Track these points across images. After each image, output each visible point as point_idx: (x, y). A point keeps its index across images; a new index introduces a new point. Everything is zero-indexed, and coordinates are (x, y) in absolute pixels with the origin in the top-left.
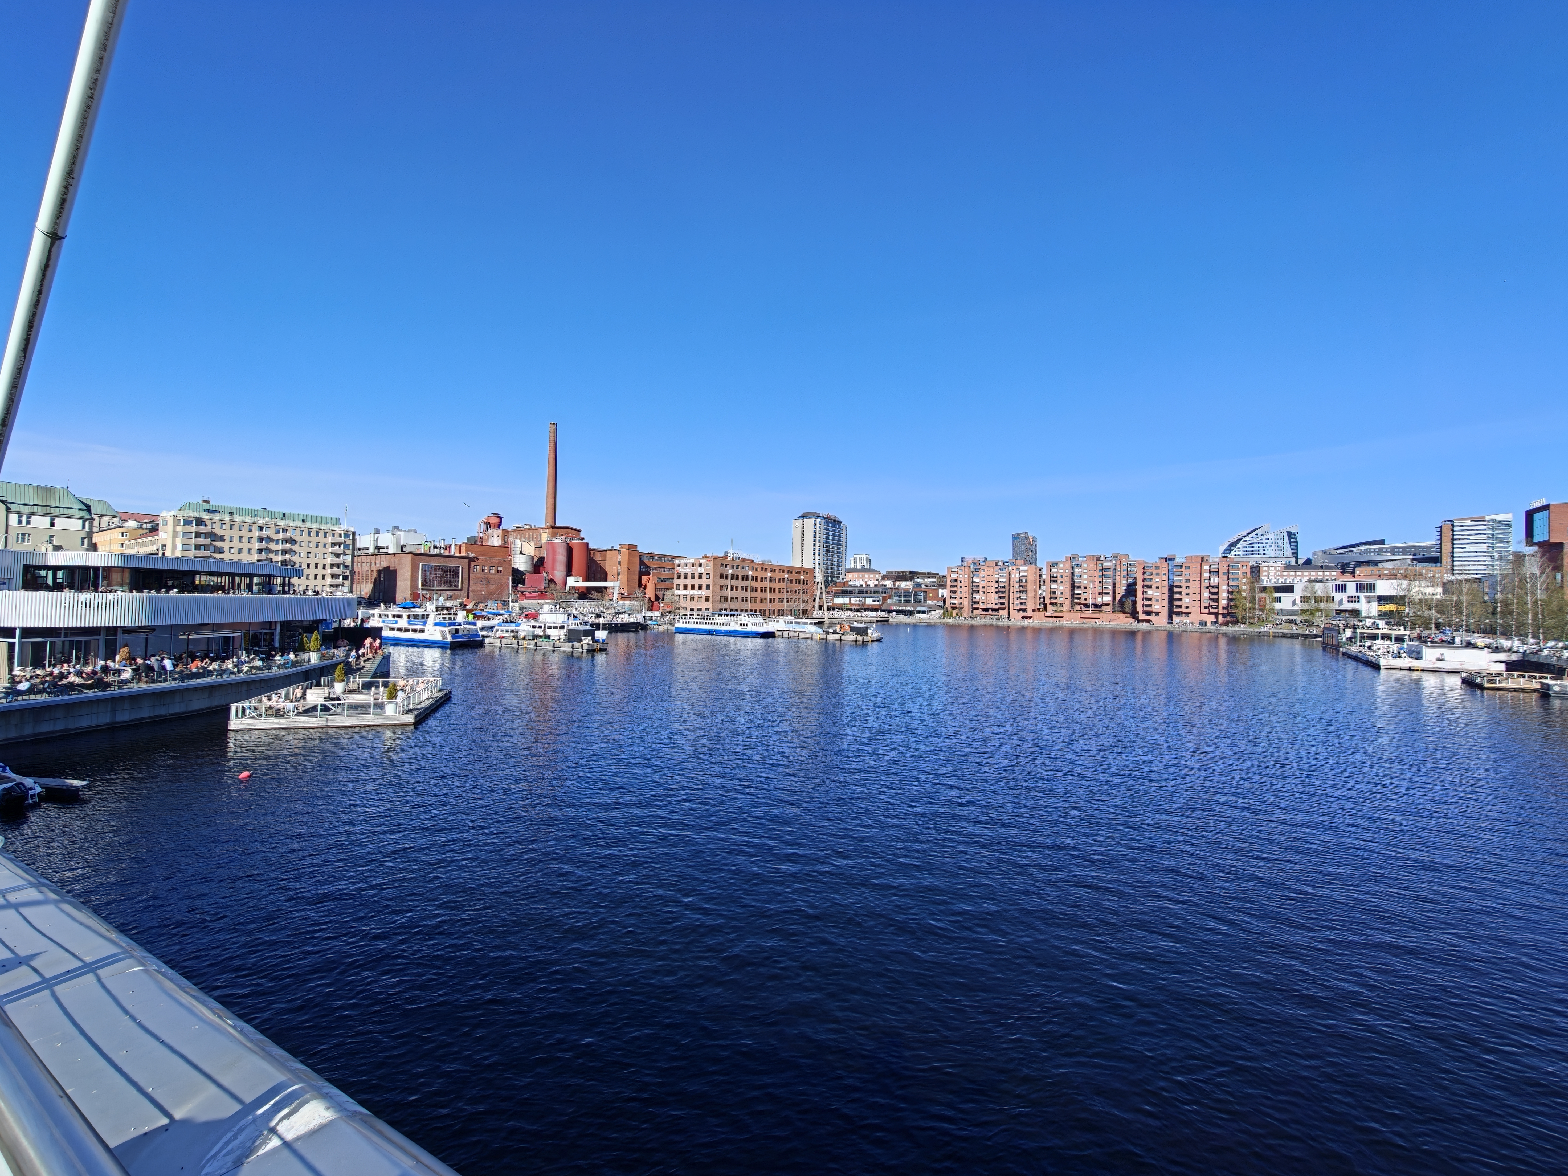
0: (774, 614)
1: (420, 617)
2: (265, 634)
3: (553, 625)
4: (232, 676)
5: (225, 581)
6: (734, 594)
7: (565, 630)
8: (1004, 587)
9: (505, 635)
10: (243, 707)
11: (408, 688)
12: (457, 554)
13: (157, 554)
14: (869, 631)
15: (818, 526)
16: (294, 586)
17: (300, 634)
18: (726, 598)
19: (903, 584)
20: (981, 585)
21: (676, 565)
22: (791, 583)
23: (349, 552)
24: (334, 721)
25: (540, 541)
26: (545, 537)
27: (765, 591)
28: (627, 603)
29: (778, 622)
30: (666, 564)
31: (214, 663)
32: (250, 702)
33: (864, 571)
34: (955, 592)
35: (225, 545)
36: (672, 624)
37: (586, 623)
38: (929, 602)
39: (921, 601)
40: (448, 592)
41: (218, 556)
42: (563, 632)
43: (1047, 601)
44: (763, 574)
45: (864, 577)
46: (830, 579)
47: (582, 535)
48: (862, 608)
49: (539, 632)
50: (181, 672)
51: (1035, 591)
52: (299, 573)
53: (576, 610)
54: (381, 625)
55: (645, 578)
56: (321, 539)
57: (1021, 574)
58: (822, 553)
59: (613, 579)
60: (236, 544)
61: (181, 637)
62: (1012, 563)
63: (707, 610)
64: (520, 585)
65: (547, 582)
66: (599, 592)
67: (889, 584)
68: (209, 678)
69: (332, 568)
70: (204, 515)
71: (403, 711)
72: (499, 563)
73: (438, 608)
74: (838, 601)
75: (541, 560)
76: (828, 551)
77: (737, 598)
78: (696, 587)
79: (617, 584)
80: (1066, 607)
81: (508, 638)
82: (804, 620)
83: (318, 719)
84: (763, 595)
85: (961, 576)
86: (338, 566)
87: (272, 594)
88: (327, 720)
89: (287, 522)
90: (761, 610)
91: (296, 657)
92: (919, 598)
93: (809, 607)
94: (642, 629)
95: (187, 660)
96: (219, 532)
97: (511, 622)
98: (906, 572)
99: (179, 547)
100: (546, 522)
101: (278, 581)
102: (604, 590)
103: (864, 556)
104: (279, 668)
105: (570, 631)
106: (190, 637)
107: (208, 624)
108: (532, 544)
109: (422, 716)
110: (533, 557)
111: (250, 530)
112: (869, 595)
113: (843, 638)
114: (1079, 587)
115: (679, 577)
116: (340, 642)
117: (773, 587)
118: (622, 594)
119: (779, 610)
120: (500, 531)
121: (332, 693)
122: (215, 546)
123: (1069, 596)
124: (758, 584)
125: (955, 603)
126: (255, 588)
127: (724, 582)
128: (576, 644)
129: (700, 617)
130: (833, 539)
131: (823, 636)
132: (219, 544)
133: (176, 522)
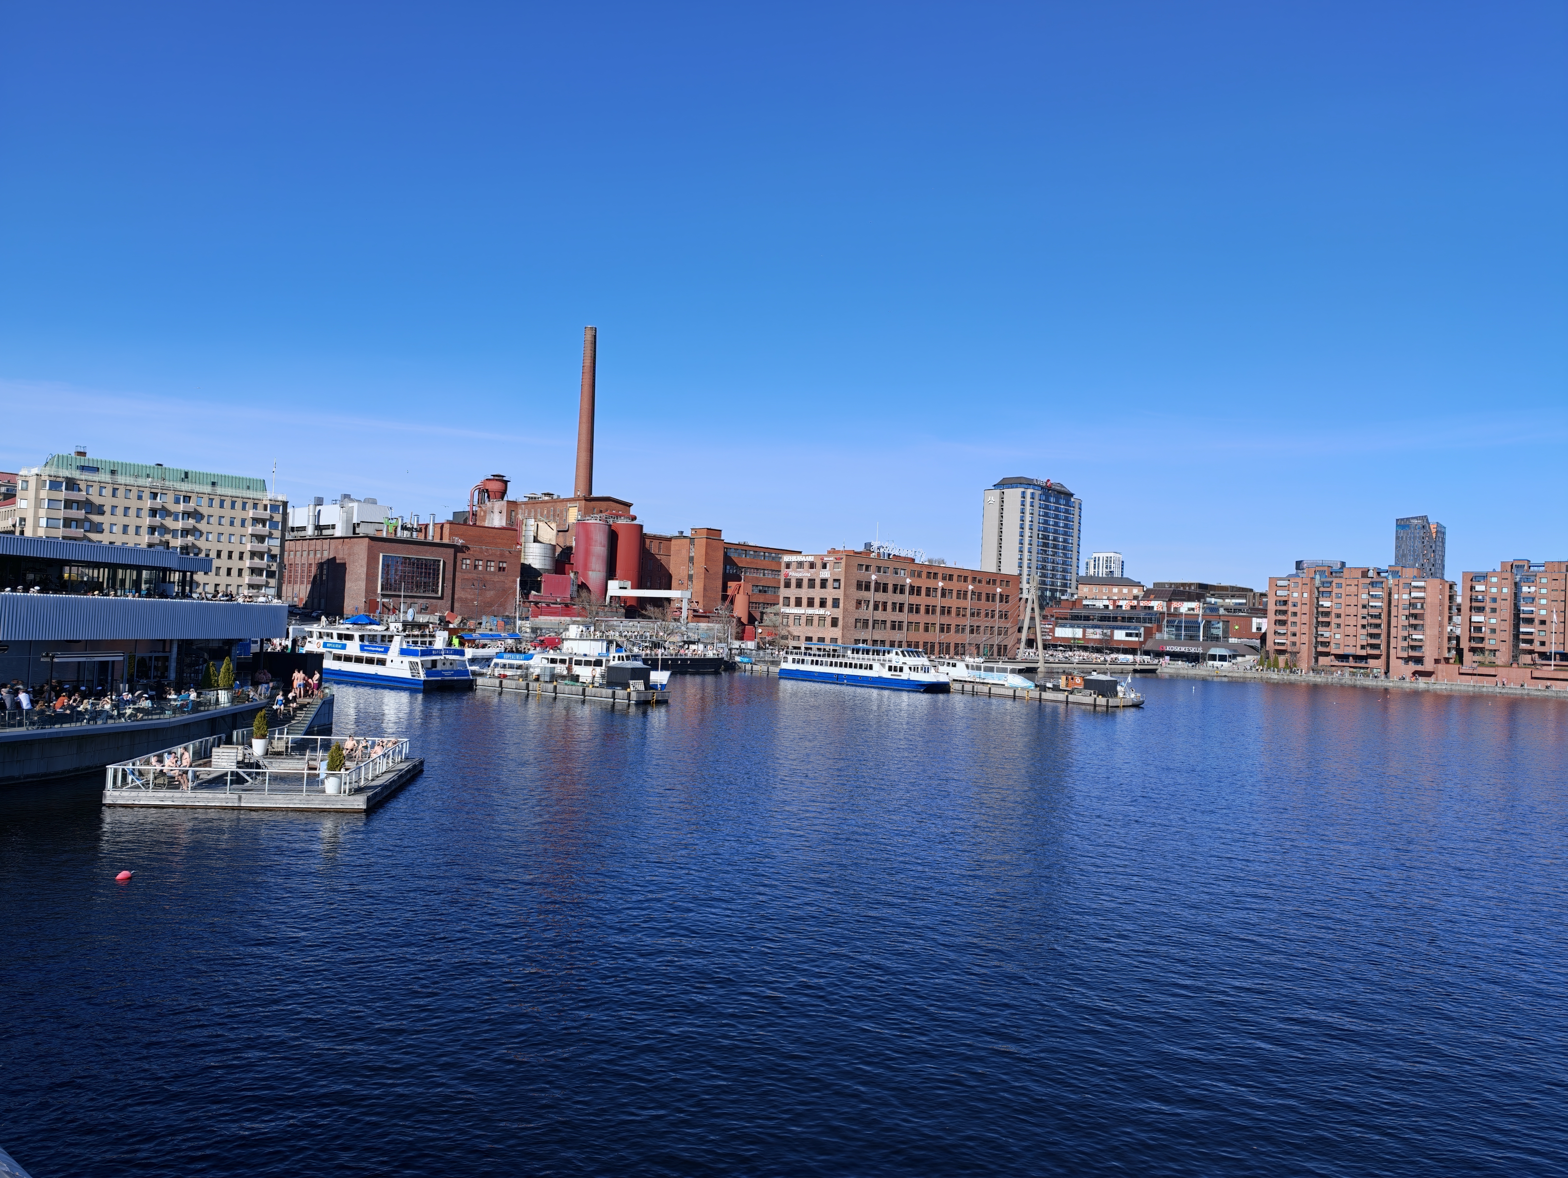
0: (948, 653)
1: (379, 639)
2: (157, 658)
3: (584, 659)
4: (110, 721)
5: (102, 575)
6: (880, 615)
7: (603, 668)
8: (1379, 616)
9: (509, 673)
10: (123, 770)
11: (359, 753)
12: (437, 540)
13: (13, 532)
14: (1119, 688)
15: (1028, 500)
16: (198, 585)
17: (205, 661)
18: (866, 623)
19: (1184, 607)
20: (1335, 611)
21: (783, 565)
22: (979, 599)
23: (277, 533)
24: (250, 800)
25: (565, 520)
26: (573, 515)
27: (934, 612)
28: (703, 625)
29: (954, 665)
30: (766, 563)
31: (85, 701)
32: (134, 764)
33: (1110, 581)
34: (1283, 623)
35: (104, 520)
36: (775, 663)
37: (635, 657)
38: (1232, 640)
39: (1217, 638)
40: (421, 601)
41: (94, 536)
42: (598, 670)
43: (1465, 645)
44: (930, 583)
45: (1111, 591)
46: (1048, 594)
47: (633, 511)
48: (1106, 647)
49: (561, 669)
50: (42, 712)
51: (1441, 626)
52: (206, 566)
53: (621, 635)
54: (322, 650)
55: (732, 585)
56: (238, 513)
57: (1413, 594)
58: (1035, 549)
59: (681, 586)
60: (120, 520)
61: (42, 660)
62: (1395, 574)
63: (834, 640)
64: (533, 592)
65: (575, 588)
66: (658, 607)
67: (1157, 605)
68: (79, 724)
69: (252, 558)
70: (76, 474)
71: (350, 790)
72: (502, 555)
73: (405, 625)
74: (1062, 632)
75: (567, 551)
76: (1046, 545)
77: (884, 622)
78: (817, 602)
79: (688, 594)
80: (1503, 657)
81: (512, 678)
82: (1000, 665)
83: (228, 795)
84: (930, 619)
85: (1295, 595)
86: (261, 555)
87: (167, 598)
88: (240, 798)
89: (190, 485)
90: (925, 644)
91: (198, 697)
92: (1214, 631)
93: (1010, 642)
94: (725, 670)
95: (50, 694)
96: (96, 500)
97: (518, 651)
98: (1190, 585)
99: (43, 522)
100: (576, 491)
101: (176, 577)
102: (666, 603)
103: (1112, 555)
104: (174, 713)
105: (610, 669)
106: (56, 660)
107: (79, 641)
108: (553, 525)
109: (378, 799)
110: (554, 546)
111: (140, 498)
112: (1119, 623)
113: (1071, 698)
114: (1530, 621)
115: (788, 585)
116: (261, 676)
117: (947, 605)
118: (695, 611)
119: (956, 645)
120: (504, 503)
121: (247, 756)
122: (91, 522)
123: (1508, 636)
124: (922, 600)
125: (1283, 644)
126: (144, 587)
127: (864, 594)
128: (620, 693)
129: (822, 653)
130: (1056, 524)
131: (1036, 694)
132: (96, 518)
133: (40, 484)
